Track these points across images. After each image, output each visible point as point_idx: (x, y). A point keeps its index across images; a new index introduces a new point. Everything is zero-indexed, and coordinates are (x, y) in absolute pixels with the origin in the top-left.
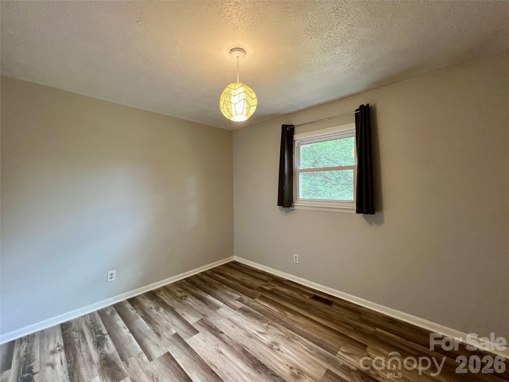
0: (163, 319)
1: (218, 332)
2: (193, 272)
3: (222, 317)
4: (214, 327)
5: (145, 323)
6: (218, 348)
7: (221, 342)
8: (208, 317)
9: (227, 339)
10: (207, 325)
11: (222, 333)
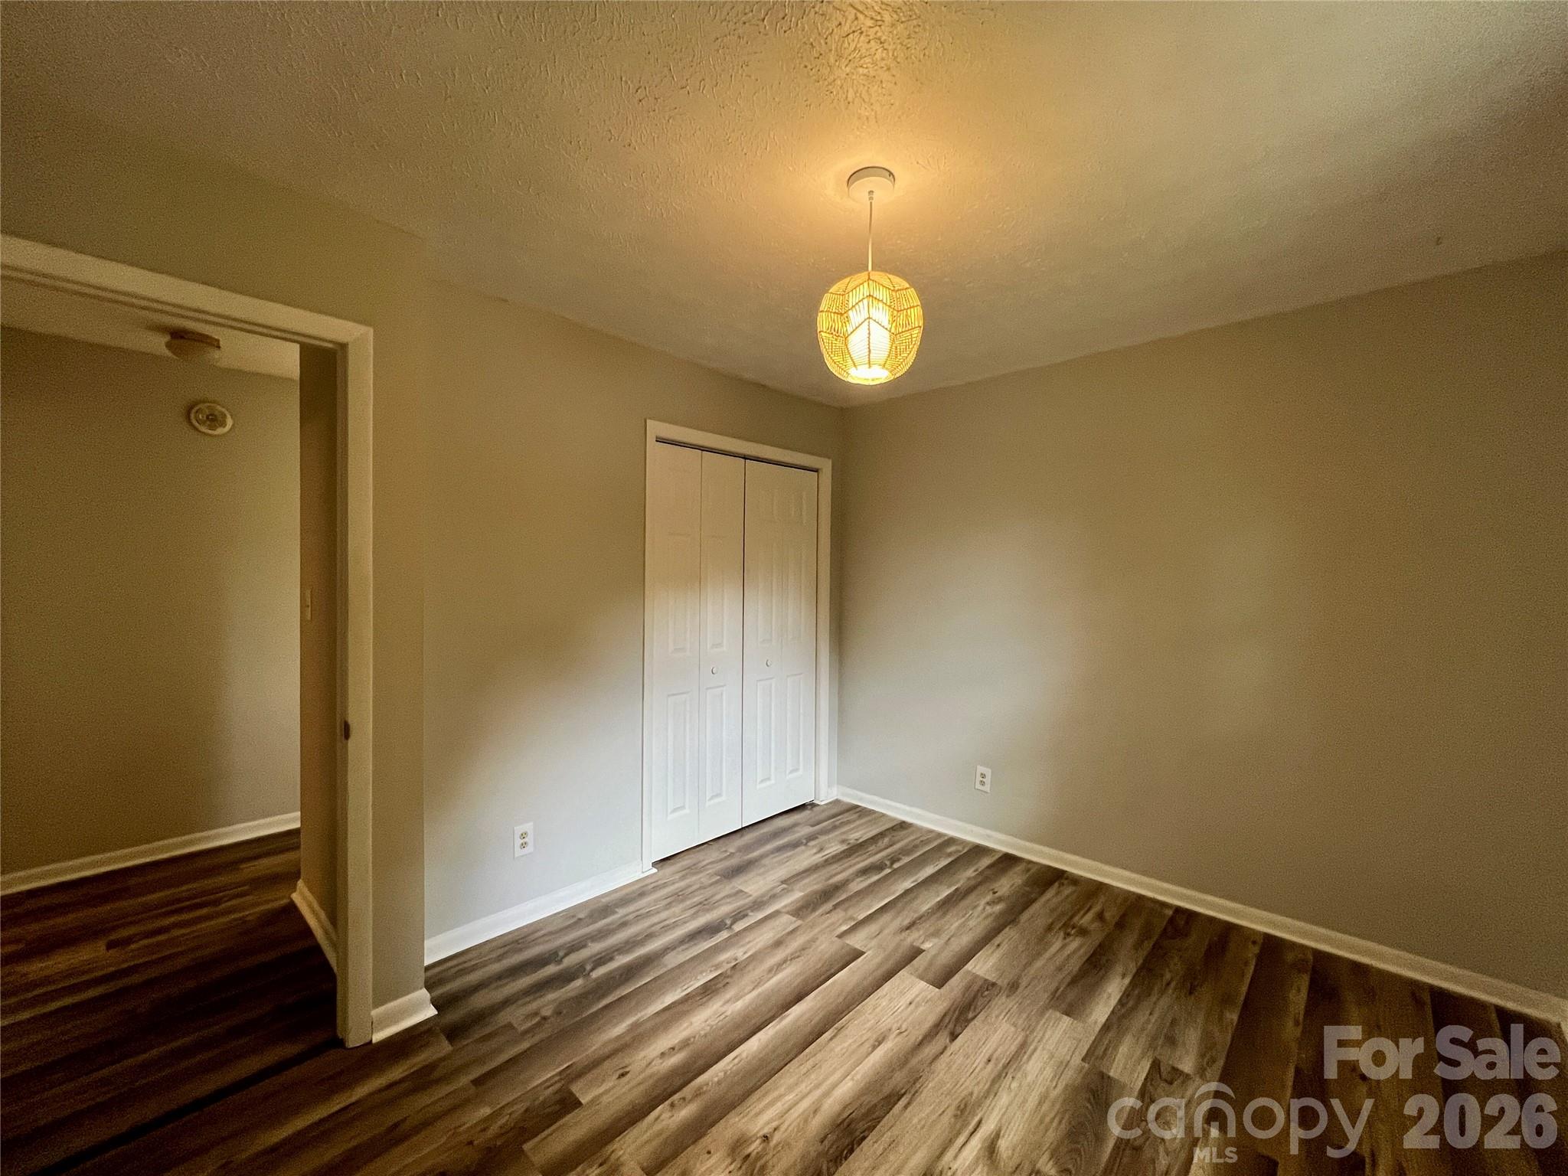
0: (963, 919)
1: (955, 1026)
2: (1230, 912)
3: (1029, 1029)
4: (970, 1015)
5: (939, 899)
6: (892, 1036)
7: (917, 1038)
8: (1008, 996)
9: (929, 1050)
10: (975, 997)
11: (954, 1037)
